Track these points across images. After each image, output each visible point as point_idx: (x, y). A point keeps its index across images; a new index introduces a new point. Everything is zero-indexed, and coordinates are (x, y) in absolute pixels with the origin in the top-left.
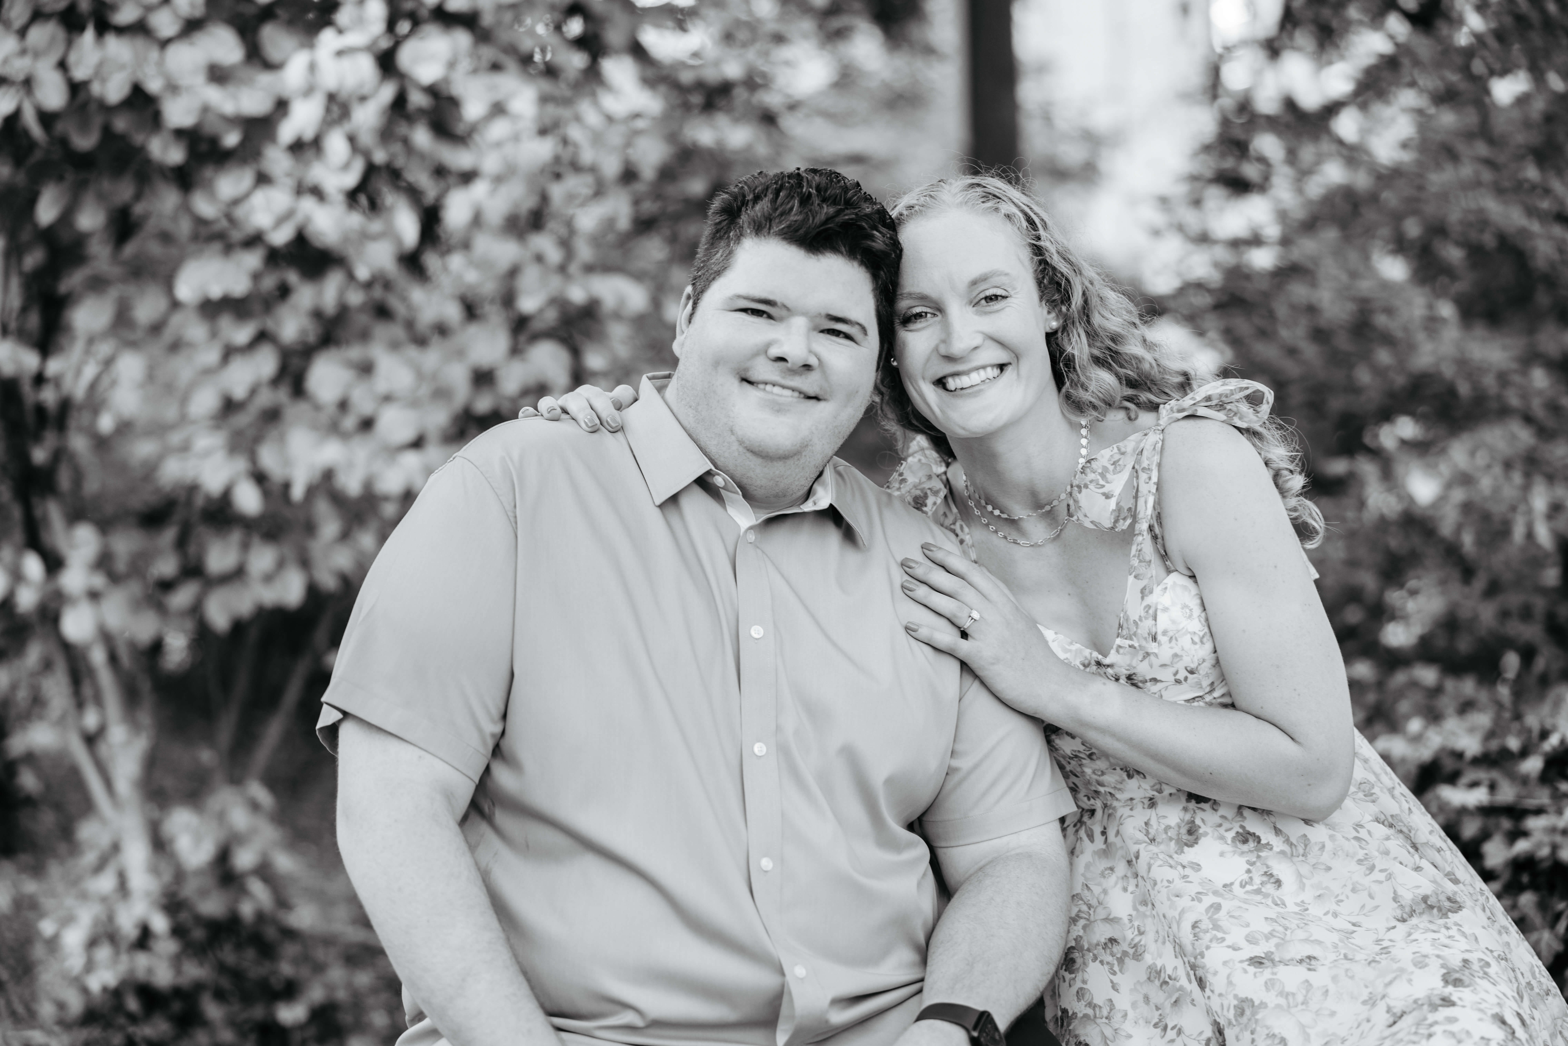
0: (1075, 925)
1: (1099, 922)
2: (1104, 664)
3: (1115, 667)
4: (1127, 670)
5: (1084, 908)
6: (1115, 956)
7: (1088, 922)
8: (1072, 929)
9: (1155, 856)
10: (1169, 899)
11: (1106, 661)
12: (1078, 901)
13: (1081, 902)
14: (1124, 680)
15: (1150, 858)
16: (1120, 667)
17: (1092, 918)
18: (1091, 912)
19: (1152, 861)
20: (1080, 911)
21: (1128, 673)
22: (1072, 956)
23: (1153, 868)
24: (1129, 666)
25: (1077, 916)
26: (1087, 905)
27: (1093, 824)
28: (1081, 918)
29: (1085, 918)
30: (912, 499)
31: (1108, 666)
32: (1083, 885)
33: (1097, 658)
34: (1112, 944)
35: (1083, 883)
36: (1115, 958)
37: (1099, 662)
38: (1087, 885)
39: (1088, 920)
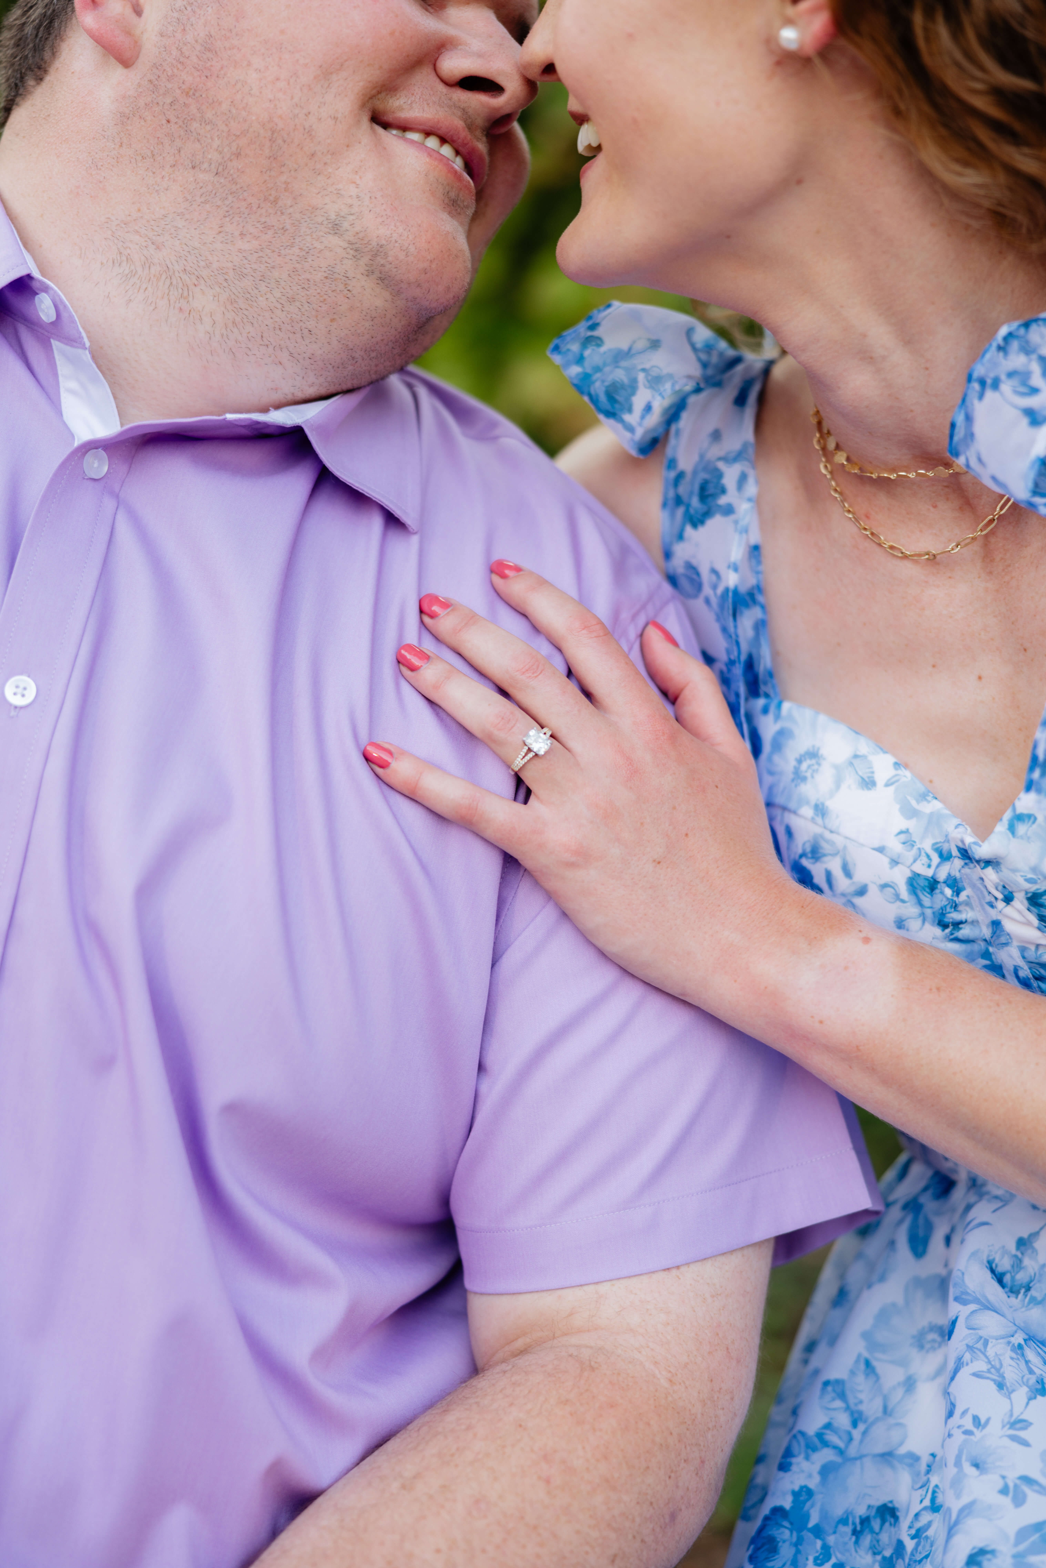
0: (807, 1458)
1: (867, 1462)
2: (977, 857)
3: (1003, 867)
4: (1029, 881)
5: (843, 1420)
6: (879, 1553)
7: (838, 1459)
8: (798, 1464)
9: (980, 1345)
10: (958, 1463)
11: (983, 851)
12: (833, 1399)
13: (838, 1404)
14: (1022, 902)
15: (968, 1346)
16: (1014, 871)
17: (852, 1451)
18: (857, 1434)
19: (967, 1357)
20: (828, 1426)
21: (1033, 888)
22: (774, 1532)
23: (964, 1374)
24: (1034, 870)
25: (820, 1435)
26: (852, 1413)
27: (938, 1213)
28: (826, 1444)
29: (835, 1447)
30: (603, 389)
31: (988, 863)
32: (857, 1361)
33: (963, 841)
34: (883, 1521)
35: (859, 1356)
36: (879, 1558)
37: (966, 851)
38: (868, 1363)
39: (841, 1452)
